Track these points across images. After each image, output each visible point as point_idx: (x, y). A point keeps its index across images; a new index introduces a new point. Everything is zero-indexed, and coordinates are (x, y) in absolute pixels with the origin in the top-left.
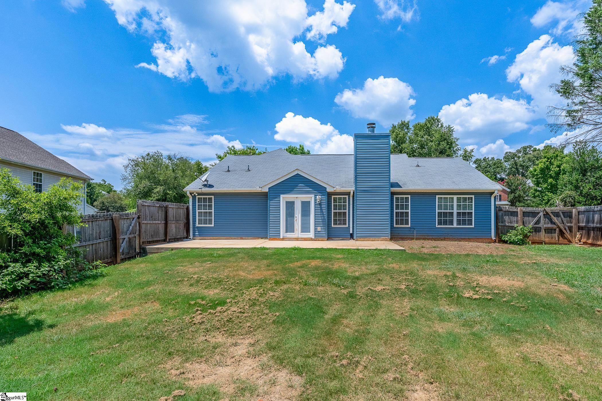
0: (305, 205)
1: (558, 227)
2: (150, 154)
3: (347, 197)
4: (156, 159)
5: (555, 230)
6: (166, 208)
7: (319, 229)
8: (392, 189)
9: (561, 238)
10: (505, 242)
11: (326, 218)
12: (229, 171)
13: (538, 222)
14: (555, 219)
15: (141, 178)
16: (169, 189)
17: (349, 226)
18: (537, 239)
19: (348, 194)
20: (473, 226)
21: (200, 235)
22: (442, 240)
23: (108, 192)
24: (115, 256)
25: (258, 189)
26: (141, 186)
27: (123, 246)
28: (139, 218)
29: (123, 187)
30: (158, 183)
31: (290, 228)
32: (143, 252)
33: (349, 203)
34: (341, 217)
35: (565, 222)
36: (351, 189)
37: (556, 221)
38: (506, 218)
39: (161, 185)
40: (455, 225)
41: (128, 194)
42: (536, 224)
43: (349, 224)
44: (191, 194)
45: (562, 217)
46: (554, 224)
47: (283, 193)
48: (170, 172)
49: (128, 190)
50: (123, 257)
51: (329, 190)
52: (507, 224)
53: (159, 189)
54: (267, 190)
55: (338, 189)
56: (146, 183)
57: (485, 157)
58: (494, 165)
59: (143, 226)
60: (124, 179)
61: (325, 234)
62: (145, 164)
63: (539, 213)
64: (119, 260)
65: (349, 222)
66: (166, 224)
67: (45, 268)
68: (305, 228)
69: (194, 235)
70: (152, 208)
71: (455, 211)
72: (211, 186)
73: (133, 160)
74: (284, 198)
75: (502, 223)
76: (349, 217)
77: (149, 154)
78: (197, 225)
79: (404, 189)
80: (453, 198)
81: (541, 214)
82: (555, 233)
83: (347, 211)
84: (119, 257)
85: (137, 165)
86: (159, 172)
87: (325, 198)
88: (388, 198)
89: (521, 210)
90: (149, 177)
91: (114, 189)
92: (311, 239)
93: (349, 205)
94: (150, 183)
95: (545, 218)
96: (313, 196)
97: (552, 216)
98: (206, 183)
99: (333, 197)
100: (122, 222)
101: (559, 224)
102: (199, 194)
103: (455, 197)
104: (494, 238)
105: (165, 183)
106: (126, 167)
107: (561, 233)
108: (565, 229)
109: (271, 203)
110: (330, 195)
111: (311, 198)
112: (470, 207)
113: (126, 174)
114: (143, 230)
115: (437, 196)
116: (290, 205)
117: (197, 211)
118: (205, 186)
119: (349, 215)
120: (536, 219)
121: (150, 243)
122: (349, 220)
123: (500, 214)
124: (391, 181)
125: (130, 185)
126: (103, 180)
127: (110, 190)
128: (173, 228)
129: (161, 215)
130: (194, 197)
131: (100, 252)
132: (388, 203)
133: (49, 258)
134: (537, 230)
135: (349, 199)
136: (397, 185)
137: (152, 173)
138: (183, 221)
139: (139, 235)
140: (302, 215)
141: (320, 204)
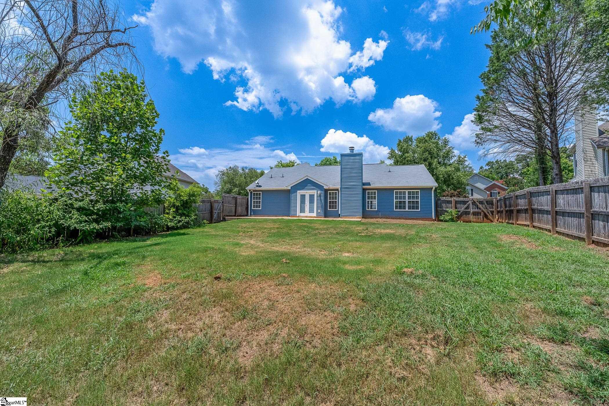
0: (312, 197)
1: (483, 211)
2: (232, 167)
3: (337, 192)
4: (234, 170)
5: (481, 213)
6: (236, 198)
7: (319, 211)
8: (363, 186)
9: (485, 219)
10: (441, 221)
11: (323, 204)
12: (272, 177)
13: (468, 208)
14: (480, 206)
15: (225, 183)
16: (242, 189)
17: (338, 210)
18: (467, 219)
19: (338, 190)
20: (419, 210)
21: (254, 214)
22: (398, 219)
23: (206, 193)
24: (212, 221)
25: (286, 188)
26: (225, 188)
27: (215, 216)
28: (223, 202)
29: (215, 188)
30: (235, 186)
31: (302, 210)
32: (224, 220)
33: (338, 196)
34: (333, 205)
35: (488, 208)
36: (339, 187)
37: (481, 207)
38: (444, 205)
39: (237, 187)
40: (407, 210)
41: (218, 194)
42: (466, 209)
43: (338, 208)
44: (249, 191)
45: (486, 204)
46: (480, 209)
47: (299, 190)
48: (243, 179)
49: (218, 191)
50: (215, 221)
51: (325, 187)
52: (444, 209)
53: (236, 189)
54: (290, 188)
55: (331, 187)
56: (228, 186)
57: (498, 160)
58: (506, 166)
59: (225, 207)
60: (216, 183)
61: (322, 214)
62: (228, 174)
63: (468, 202)
64: (213, 222)
65: (338, 207)
66: (236, 207)
67: (188, 219)
68: (311, 211)
69: (251, 214)
70: (229, 198)
71: (407, 200)
72: (260, 186)
73: (221, 172)
74: (299, 193)
75: (441, 208)
76: (338, 204)
77: (230, 167)
78: (252, 208)
79: (372, 186)
80: (405, 192)
81: (470, 202)
82: (481, 215)
83: (337, 200)
84: (213, 221)
85: (223, 174)
86: (236, 179)
87: (323, 192)
88: (361, 191)
89: (454, 200)
90: (230, 182)
91: (209, 190)
92: (315, 217)
93: (338, 197)
94: (231, 186)
95: (473, 205)
96: (316, 191)
97: (478, 204)
98: (257, 185)
99: (329, 192)
100: (215, 204)
101: (483, 209)
102: (254, 191)
103: (407, 191)
104: (434, 218)
105: (240, 185)
106: (217, 176)
107: (486, 216)
108: (488, 213)
109: (293, 195)
110: (326, 191)
111: (314, 192)
112: (417, 197)
113: (217, 180)
114: (224, 209)
115: (395, 191)
116: (303, 197)
117: (253, 200)
118: (257, 186)
119: (338, 202)
120: (466, 206)
121: (227, 216)
122: (338, 205)
123: (439, 202)
124: (364, 182)
125: (219, 187)
126: (203, 185)
127: (207, 191)
128: (239, 209)
129: (234, 202)
130: (251, 193)
131: (205, 218)
132: (361, 195)
133: (188, 216)
134: (467, 213)
135: (338, 193)
136: (369, 184)
137: (232, 179)
138: (245, 206)
139: (223, 211)
140: (310, 203)
141: (320, 196)
